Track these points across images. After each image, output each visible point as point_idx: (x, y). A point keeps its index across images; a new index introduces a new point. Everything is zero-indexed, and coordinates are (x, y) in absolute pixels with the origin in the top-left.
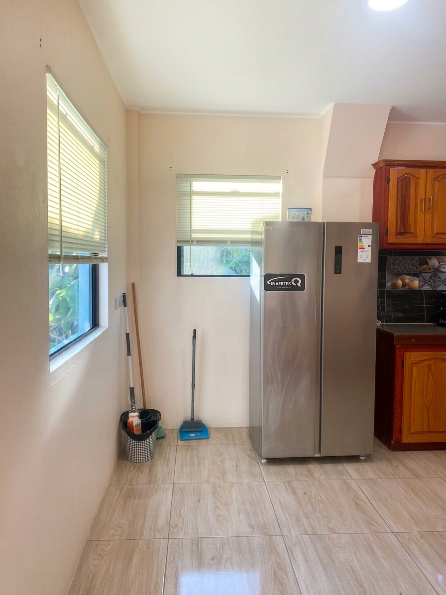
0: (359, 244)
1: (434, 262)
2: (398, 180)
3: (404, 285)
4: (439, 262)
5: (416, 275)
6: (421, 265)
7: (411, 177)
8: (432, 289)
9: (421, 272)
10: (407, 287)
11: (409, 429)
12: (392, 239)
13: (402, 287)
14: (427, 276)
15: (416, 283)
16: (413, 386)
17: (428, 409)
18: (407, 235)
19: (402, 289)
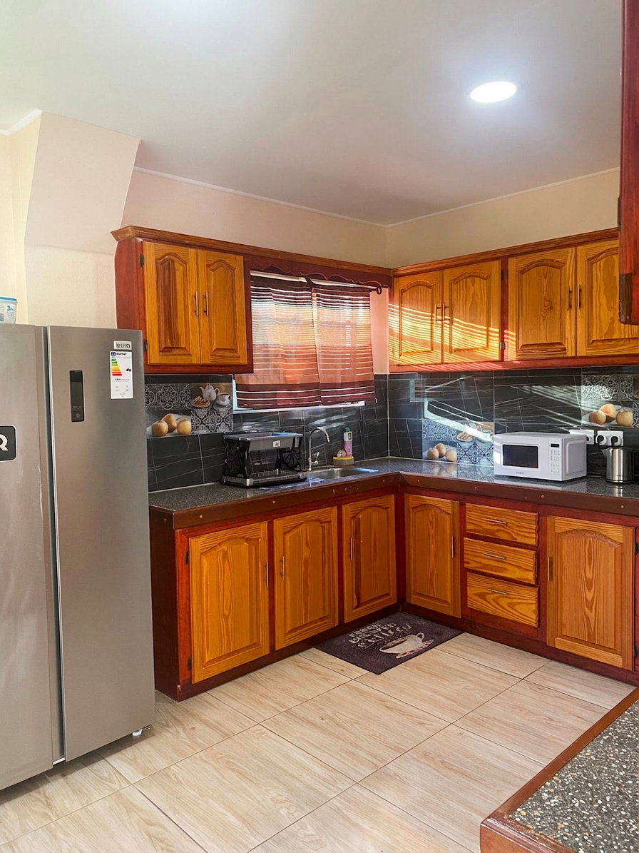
0: (112, 367)
1: (210, 391)
2: (156, 263)
3: (171, 429)
4: (217, 392)
5: (187, 412)
6: (193, 397)
7: (175, 259)
8: (209, 432)
9: (193, 407)
10: (176, 431)
11: (203, 658)
12: (155, 358)
13: (168, 432)
14: (202, 413)
15: (187, 425)
16: (205, 589)
17: (226, 618)
18: (175, 352)
19: (168, 436)
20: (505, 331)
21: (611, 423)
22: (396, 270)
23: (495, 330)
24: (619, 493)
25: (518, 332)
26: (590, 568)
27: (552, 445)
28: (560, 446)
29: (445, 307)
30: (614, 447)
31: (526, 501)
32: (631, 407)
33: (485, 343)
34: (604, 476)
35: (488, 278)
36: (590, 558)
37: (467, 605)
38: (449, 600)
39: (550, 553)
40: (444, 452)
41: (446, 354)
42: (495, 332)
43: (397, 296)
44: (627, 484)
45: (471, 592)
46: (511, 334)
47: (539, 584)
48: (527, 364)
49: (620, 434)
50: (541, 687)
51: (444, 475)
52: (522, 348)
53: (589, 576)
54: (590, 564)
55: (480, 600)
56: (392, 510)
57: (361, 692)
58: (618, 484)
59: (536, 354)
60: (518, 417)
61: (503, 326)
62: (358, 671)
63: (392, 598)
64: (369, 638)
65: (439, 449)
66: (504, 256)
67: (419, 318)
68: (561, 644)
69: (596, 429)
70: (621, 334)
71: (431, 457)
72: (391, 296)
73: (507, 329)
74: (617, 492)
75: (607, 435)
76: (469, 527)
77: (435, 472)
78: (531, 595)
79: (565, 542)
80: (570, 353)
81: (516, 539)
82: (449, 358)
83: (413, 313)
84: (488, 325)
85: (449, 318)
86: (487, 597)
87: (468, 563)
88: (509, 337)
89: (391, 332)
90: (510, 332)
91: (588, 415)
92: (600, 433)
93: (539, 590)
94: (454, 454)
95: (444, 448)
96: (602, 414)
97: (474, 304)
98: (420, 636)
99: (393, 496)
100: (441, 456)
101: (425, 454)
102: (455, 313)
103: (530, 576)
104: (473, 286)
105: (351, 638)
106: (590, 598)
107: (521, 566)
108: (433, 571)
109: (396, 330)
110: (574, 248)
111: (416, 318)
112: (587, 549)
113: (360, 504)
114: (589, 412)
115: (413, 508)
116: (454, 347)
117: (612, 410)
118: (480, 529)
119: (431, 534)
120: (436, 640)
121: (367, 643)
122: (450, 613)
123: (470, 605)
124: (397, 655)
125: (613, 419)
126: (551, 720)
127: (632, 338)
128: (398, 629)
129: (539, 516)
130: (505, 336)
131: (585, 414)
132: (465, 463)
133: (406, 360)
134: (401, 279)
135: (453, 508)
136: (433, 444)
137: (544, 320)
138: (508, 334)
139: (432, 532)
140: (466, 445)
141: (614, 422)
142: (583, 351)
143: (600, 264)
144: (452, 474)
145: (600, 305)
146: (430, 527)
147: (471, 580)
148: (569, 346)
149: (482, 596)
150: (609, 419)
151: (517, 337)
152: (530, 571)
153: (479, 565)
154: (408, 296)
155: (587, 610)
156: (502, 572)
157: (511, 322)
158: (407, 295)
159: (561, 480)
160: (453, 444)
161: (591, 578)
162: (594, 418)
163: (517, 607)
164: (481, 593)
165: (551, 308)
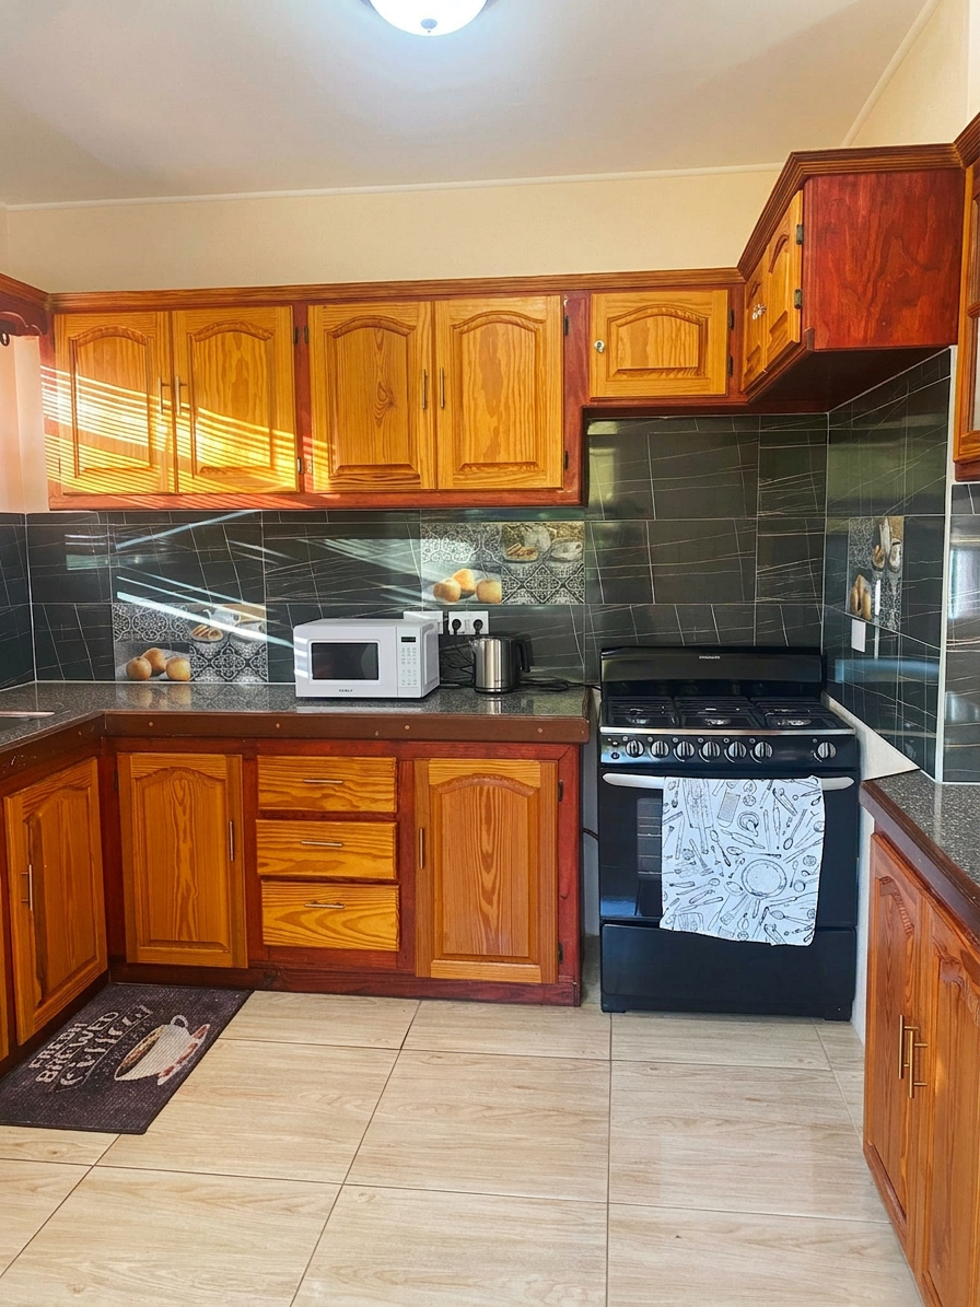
20: (305, 439)
21: (469, 600)
22: (56, 297)
23: (286, 436)
24: (496, 709)
25: (330, 440)
26: (489, 834)
27: (405, 640)
28: (418, 640)
29: (181, 385)
30: (478, 636)
31: (378, 739)
32: (499, 572)
33: (268, 460)
34: (473, 685)
35: (267, 336)
36: (488, 821)
37: (262, 940)
38: (223, 941)
39: (421, 821)
40: (163, 663)
41: (185, 476)
42: (288, 440)
43: (62, 351)
44: (507, 692)
45: (270, 917)
46: (317, 444)
47: (403, 879)
48: (350, 501)
49: (483, 616)
50: (438, 1054)
51: (165, 706)
52: (340, 474)
53: (487, 848)
54: (488, 830)
55: (290, 927)
56: (93, 791)
57: (131, 1189)
58: (495, 694)
59: (369, 484)
60: (311, 594)
61: (302, 430)
62: (96, 1143)
63: (100, 963)
64: (77, 1059)
65: (151, 658)
66: (301, 300)
67: (117, 401)
68: (442, 969)
69: (446, 610)
70: (509, 454)
71: (135, 675)
72: (48, 351)
73: (311, 437)
74: (493, 708)
75: (467, 619)
76: (263, 798)
77: (146, 703)
78: (388, 899)
79: (447, 799)
80: (427, 484)
81: (358, 807)
82: (188, 483)
83: (106, 390)
84: (272, 426)
85: (188, 406)
86: (303, 918)
87: (265, 865)
88: (315, 451)
89: (52, 428)
90: (315, 442)
91: (433, 586)
92: (453, 616)
93: (400, 889)
94: (184, 666)
95: (163, 657)
96: (455, 587)
97: (241, 384)
98: (180, 1023)
99: (95, 762)
100: (157, 672)
101: (120, 670)
102: (201, 399)
103: (387, 868)
104: (238, 349)
105: (37, 1071)
106: (488, 885)
107: (371, 853)
108: (188, 889)
109: (64, 419)
110: (429, 304)
111: (113, 400)
112: (483, 804)
113: (40, 787)
114: (433, 583)
115: (137, 779)
116: (202, 459)
117: (472, 579)
118: (289, 799)
119: (181, 825)
120: (212, 1022)
121: (77, 1072)
122: (227, 962)
123: (270, 939)
124: (156, 1077)
125: (471, 593)
126: (490, 1108)
127: (524, 463)
128: (126, 1021)
129: (397, 763)
130: (306, 448)
131: (426, 587)
132: (209, 679)
133: (86, 485)
134: (70, 317)
135: (230, 768)
136: (139, 649)
137: (379, 426)
138: (310, 446)
139: (183, 820)
140: (208, 649)
141: (474, 597)
142: (447, 483)
143: (475, 334)
144: (185, 702)
145: (476, 405)
146: (179, 810)
147: (269, 892)
148: (425, 472)
149: (291, 919)
150: (465, 594)
151: (331, 452)
152: (388, 857)
153: (288, 864)
154: (91, 355)
155: (483, 903)
156: (334, 869)
157: (318, 422)
158: (87, 353)
159: (419, 696)
160: (183, 648)
161: (490, 852)
162: (442, 591)
163: (361, 925)
164: (286, 915)
165: (391, 404)
